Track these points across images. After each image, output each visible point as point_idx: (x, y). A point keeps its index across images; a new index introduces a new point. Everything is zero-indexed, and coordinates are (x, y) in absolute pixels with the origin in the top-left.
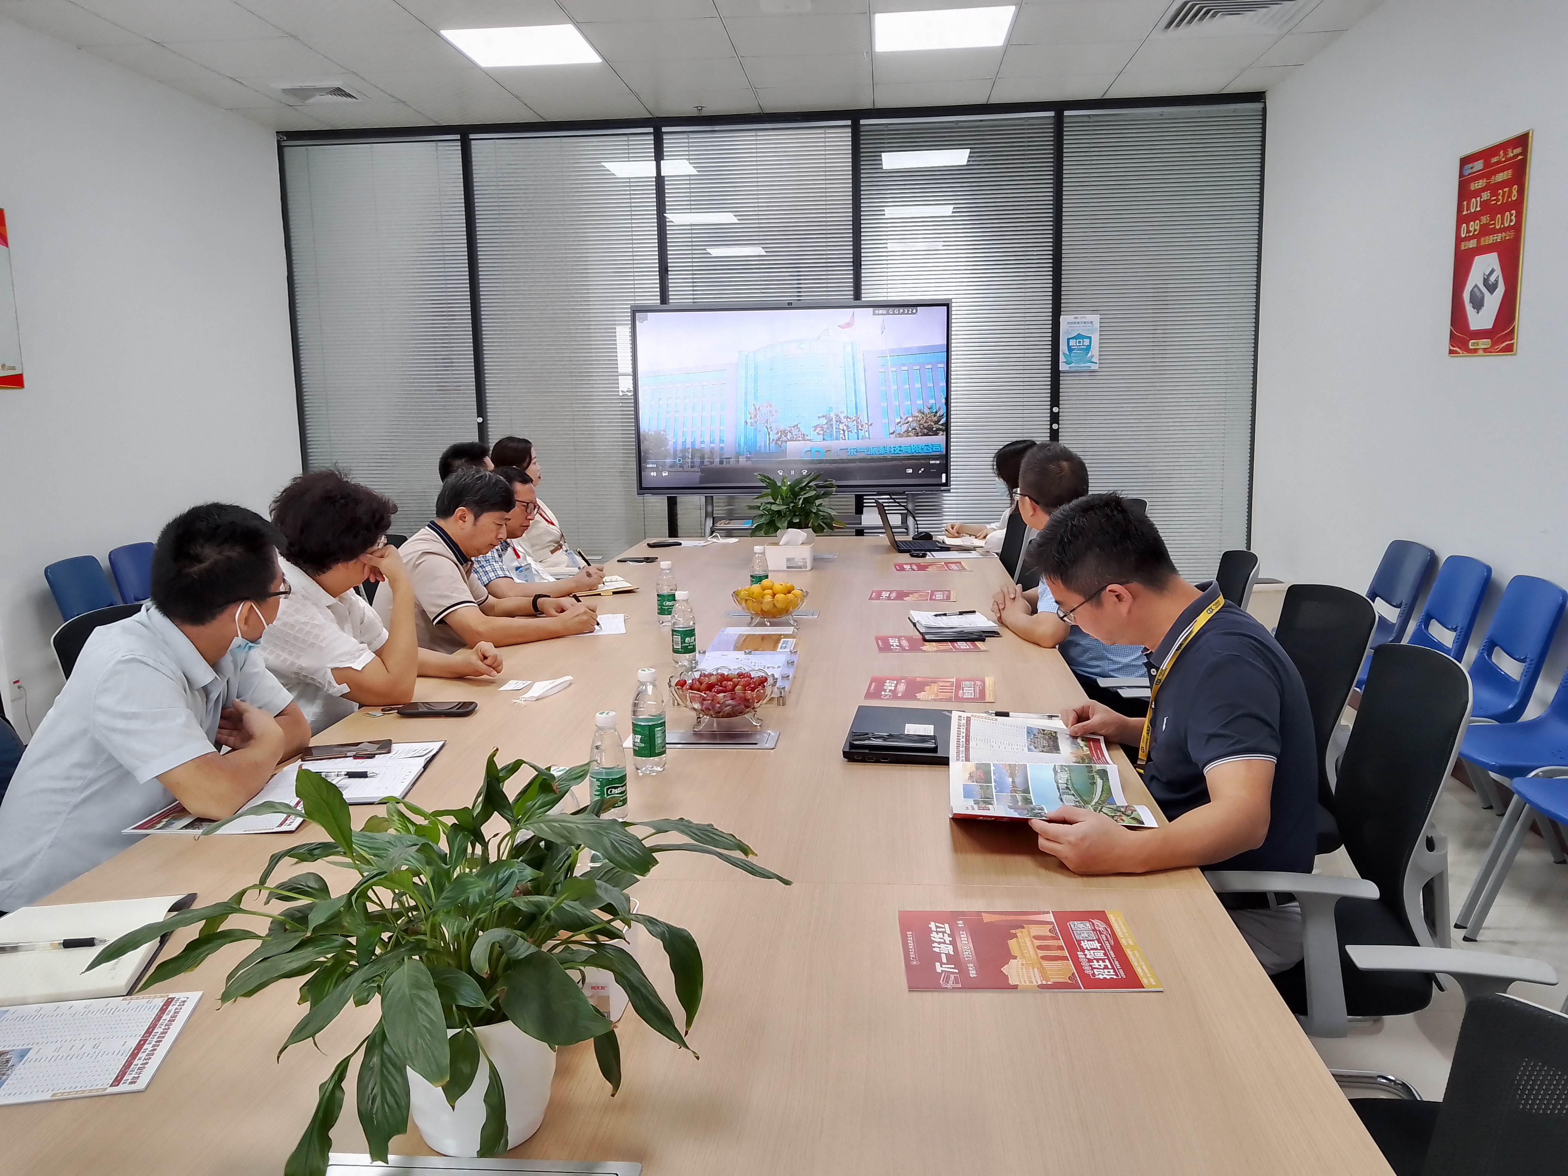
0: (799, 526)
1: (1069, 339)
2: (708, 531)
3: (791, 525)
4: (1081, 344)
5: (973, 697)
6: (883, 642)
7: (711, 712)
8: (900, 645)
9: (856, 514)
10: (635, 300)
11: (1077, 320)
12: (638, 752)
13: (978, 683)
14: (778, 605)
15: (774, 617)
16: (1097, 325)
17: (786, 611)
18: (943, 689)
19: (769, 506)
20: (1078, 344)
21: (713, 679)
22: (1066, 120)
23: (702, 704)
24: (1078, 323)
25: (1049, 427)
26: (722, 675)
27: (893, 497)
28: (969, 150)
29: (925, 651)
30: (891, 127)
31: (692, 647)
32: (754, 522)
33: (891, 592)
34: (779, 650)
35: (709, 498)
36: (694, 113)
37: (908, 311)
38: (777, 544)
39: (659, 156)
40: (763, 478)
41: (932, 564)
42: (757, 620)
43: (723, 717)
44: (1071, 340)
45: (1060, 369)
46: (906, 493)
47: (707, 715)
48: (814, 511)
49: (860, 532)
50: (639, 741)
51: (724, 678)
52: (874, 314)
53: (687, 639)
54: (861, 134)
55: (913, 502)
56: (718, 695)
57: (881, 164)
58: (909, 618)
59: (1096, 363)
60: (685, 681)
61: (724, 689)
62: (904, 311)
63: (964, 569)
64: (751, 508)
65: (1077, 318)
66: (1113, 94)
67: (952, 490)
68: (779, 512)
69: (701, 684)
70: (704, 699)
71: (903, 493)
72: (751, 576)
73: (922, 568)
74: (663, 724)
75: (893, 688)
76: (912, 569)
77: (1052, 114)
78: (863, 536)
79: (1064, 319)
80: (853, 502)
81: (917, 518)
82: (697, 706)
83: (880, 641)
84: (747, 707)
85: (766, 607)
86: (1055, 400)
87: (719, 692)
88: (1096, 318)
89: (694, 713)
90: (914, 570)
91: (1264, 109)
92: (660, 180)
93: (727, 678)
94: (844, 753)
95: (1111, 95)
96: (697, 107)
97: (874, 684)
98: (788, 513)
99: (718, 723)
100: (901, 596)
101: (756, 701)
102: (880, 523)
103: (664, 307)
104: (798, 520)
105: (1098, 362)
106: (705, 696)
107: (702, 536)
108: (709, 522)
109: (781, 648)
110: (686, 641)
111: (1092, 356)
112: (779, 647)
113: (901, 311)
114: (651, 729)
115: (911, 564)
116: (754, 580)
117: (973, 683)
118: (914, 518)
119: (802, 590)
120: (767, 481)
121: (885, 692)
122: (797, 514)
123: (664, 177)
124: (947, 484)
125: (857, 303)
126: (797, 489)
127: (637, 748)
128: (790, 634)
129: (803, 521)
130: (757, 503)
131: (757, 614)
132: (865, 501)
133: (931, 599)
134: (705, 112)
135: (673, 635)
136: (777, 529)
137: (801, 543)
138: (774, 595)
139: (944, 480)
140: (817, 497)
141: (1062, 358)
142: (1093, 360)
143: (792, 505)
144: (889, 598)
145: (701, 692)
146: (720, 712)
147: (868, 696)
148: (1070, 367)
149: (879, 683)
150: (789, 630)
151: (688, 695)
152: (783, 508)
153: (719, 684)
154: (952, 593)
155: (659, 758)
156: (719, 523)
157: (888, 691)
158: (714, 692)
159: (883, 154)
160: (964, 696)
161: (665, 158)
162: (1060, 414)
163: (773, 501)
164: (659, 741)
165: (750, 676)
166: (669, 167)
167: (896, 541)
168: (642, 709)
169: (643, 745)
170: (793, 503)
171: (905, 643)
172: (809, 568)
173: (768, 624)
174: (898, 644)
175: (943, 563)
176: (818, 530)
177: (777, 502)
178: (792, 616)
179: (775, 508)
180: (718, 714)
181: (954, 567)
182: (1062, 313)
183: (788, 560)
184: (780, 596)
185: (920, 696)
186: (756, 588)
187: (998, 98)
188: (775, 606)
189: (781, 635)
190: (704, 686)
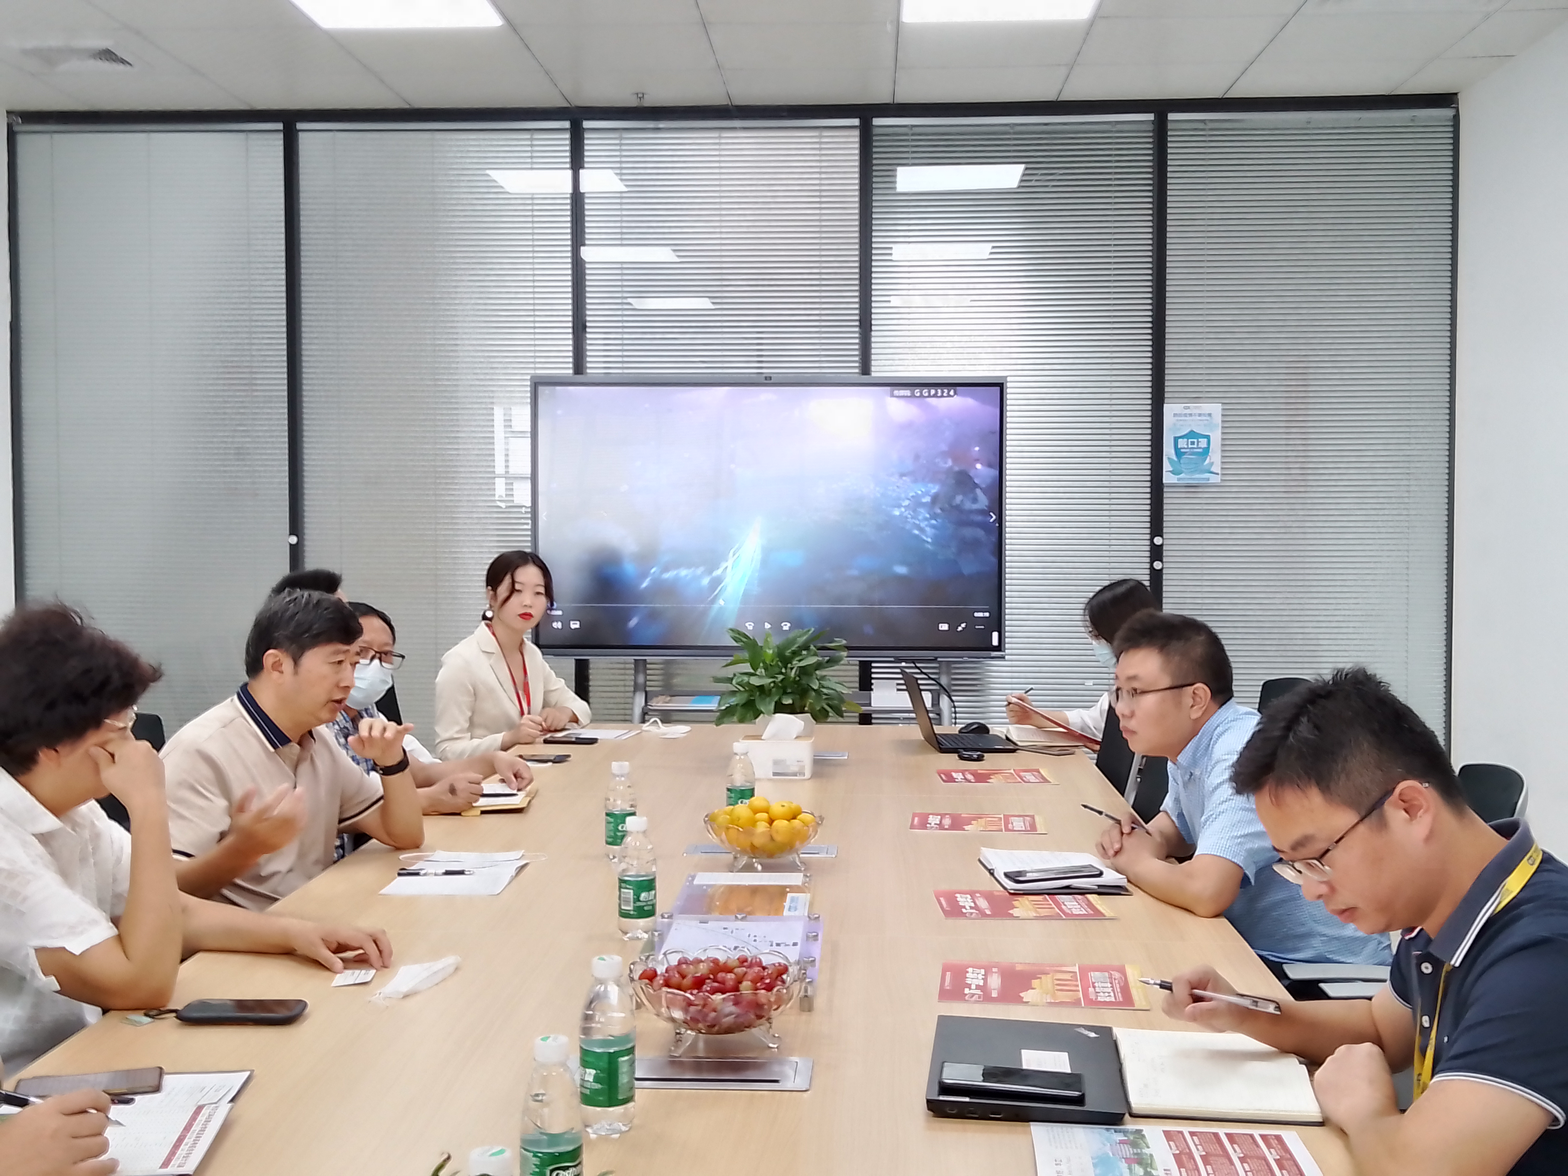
0: (791, 710)
1: (1176, 439)
2: (637, 711)
3: (780, 708)
4: (1195, 446)
5: (1113, 1000)
6: (947, 901)
7: (700, 1025)
8: (976, 907)
9: (860, 690)
10: (535, 368)
11: (1188, 411)
12: (588, 1099)
13: (1116, 975)
14: (778, 838)
15: (771, 856)
16: (1218, 419)
17: (788, 847)
18: (1061, 985)
19: (746, 678)
20: (1190, 446)
21: (703, 969)
22: (1170, 126)
23: (686, 1011)
24: (1191, 415)
25: (1148, 566)
26: (715, 961)
27: (918, 665)
28: (1023, 166)
29: (1017, 918)
30: (916, 130)
31: (650, 908)
32: (722, 702)
33: (943, 816)
34: (786, 913)
35: (641, 663)
36: (633, 102)
37: (943, 392)
38: (758, 737)
39: (577, 162)
40: (737, 636)
41: (996, 772)
42: (744, 860)
43: (718, 1033)
44: (1180, 440)
45: (1164, 481)
46: (939, 659)
47: (692, 1029)
48: (815, 687)
49: (866, 719)
50: (591, 1080)
51: (718, 968)
52: (892, 396)
53: (643, 895)
54: (875, 138)
55: (949, 673)
56: (713, 997)
57: (895, 182)
58: (980, 861)
59: (1217, 474)
60: (655, 972)
61: (722, 986)
62: (937, 393)
63: (1045, 780)
64: (718, 680)
65: (1189, 408)
66: (1237, 92)
67: (1007, 657)
68: (761, 688)
69: (683, 977)
70: (690, 1004)
71: (935, 660)
72: (728, 790)
73: (981, 778)
74: (631, 1051)
75: (981, 983)
76: (965, 779)
77: (1150, 117)
78: (871, 724)
79: (1169, 409)
80: (855, 671)
81: (954, 698)
82: (678, 1014)
83: (942, 899)
84: (760, 1017)
85: (758, 841)
86: (1156, 526)
87: (714, 991)
88: (1215, 409)
89: (669, 1026)
90: (970, 782)
91: (1456, 118)
92: (577, 199)
93: (727, 969)
94: (928, 1101)
95: (1235, 93)
96: (637, 94)
97: (948, 974)
98: (774, 690)
99: (706, 1042)
100: (958, 823)
101: (775, 1007)
102: (909, 705)
103: (579, 378)
104: (790, 701)
105: (1220, 472)
106: (692, 998)
107: (627, 719)
108: (639, 701)
109: (789, 909)
110: (641, 899)
111: (1212, 464)
112: (787, 907)
113: (933, 392)
114: (612, 1058)
115: (963, 772)
116: (733, 795)
117: (1107, 974)
118: (950, 697)
119: (812, 814)
120: (744, 640)
121: (970, 989)
122: (789, 691)
123: (584, 193)
124: (999, 648)
125: (865, 379)
126: (788, 653)
127: (588, 1092)
128: (797, 886)
129: (797, 704)
130: (729, 672)
131: (743, 852)
132: (873, 670)
133: (1007, 830)
134: (648, 102)
135: (620, 887)
136: (757, 714)
137: (795, 736)
138: (771, 822)
139: (995, 642)
140: (819, 666)
141: (1167, 466)
142: (1213, 469)
143: (781, 677)
144: (941, 826)
145: (685, 992)
146: (714, 1026)
147: (945, 995)
148: (1179, 479)
149: (958, 973)
150: (795, 879)
151: (663, 995)
152: (767, 681)
153: (712, 976)
154: (1037, 818)
155: (626, 1109)
156: (655, 699)
157: (973, 987)
158: (707, 991)
159: (899, 169)
160: (1099, 999)
161: (586, 165)
162: (1165, 548)
163: (752, 671)
164: (623, 1079)
165: (760, 964)
166: (590, 180)
167: (935, 734)
168: (599, 1026)
169: (598, 1086)
170: (782, 673)
171: (983, 903)
172: (808, 774)
173: (760, 867)
174: (973, 905)
175: (1012, 771)
176: (820, 716)
177: (758, 673)
178: (798, 855)
179: (755, 681)
180: (712, 1028)
181: (1029, 776)
182: (1166, 400)
183: (776, 763)
184: (780, 824)
185: (1027, 996)
186: (742, 809)
187: (1071, 94)
188: (772, 839)
189: (786, 887)
190: (687, 981)
